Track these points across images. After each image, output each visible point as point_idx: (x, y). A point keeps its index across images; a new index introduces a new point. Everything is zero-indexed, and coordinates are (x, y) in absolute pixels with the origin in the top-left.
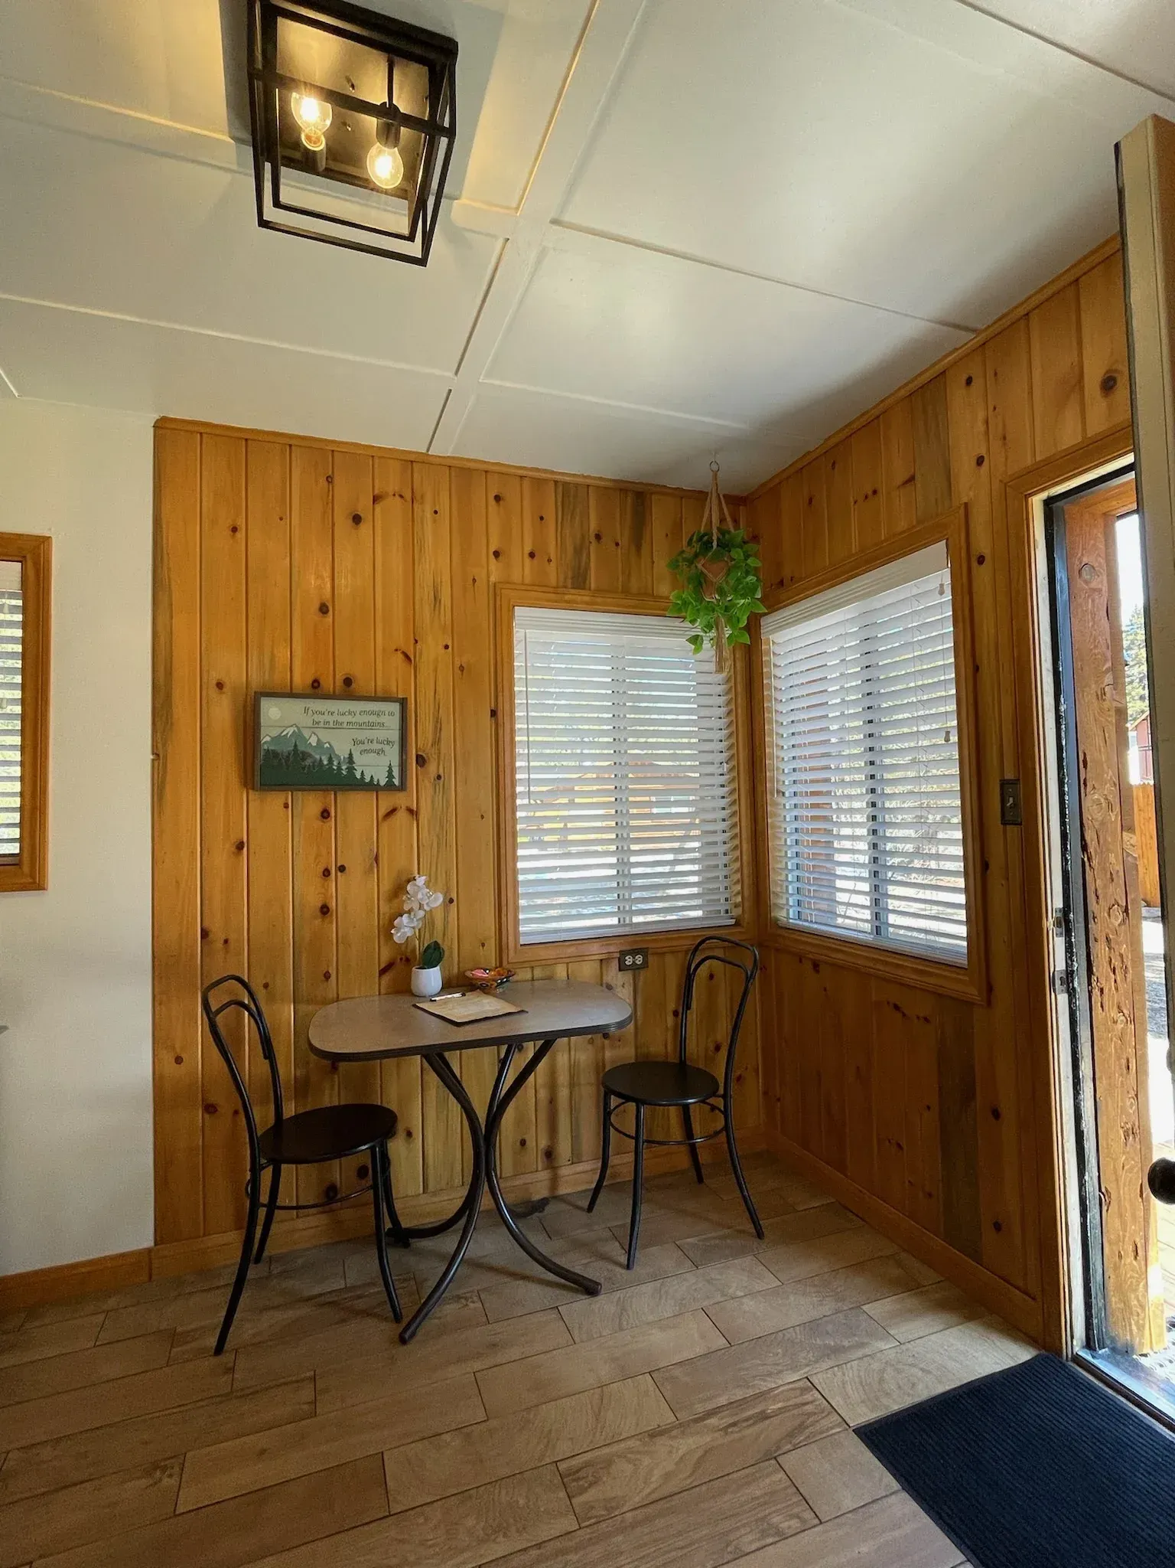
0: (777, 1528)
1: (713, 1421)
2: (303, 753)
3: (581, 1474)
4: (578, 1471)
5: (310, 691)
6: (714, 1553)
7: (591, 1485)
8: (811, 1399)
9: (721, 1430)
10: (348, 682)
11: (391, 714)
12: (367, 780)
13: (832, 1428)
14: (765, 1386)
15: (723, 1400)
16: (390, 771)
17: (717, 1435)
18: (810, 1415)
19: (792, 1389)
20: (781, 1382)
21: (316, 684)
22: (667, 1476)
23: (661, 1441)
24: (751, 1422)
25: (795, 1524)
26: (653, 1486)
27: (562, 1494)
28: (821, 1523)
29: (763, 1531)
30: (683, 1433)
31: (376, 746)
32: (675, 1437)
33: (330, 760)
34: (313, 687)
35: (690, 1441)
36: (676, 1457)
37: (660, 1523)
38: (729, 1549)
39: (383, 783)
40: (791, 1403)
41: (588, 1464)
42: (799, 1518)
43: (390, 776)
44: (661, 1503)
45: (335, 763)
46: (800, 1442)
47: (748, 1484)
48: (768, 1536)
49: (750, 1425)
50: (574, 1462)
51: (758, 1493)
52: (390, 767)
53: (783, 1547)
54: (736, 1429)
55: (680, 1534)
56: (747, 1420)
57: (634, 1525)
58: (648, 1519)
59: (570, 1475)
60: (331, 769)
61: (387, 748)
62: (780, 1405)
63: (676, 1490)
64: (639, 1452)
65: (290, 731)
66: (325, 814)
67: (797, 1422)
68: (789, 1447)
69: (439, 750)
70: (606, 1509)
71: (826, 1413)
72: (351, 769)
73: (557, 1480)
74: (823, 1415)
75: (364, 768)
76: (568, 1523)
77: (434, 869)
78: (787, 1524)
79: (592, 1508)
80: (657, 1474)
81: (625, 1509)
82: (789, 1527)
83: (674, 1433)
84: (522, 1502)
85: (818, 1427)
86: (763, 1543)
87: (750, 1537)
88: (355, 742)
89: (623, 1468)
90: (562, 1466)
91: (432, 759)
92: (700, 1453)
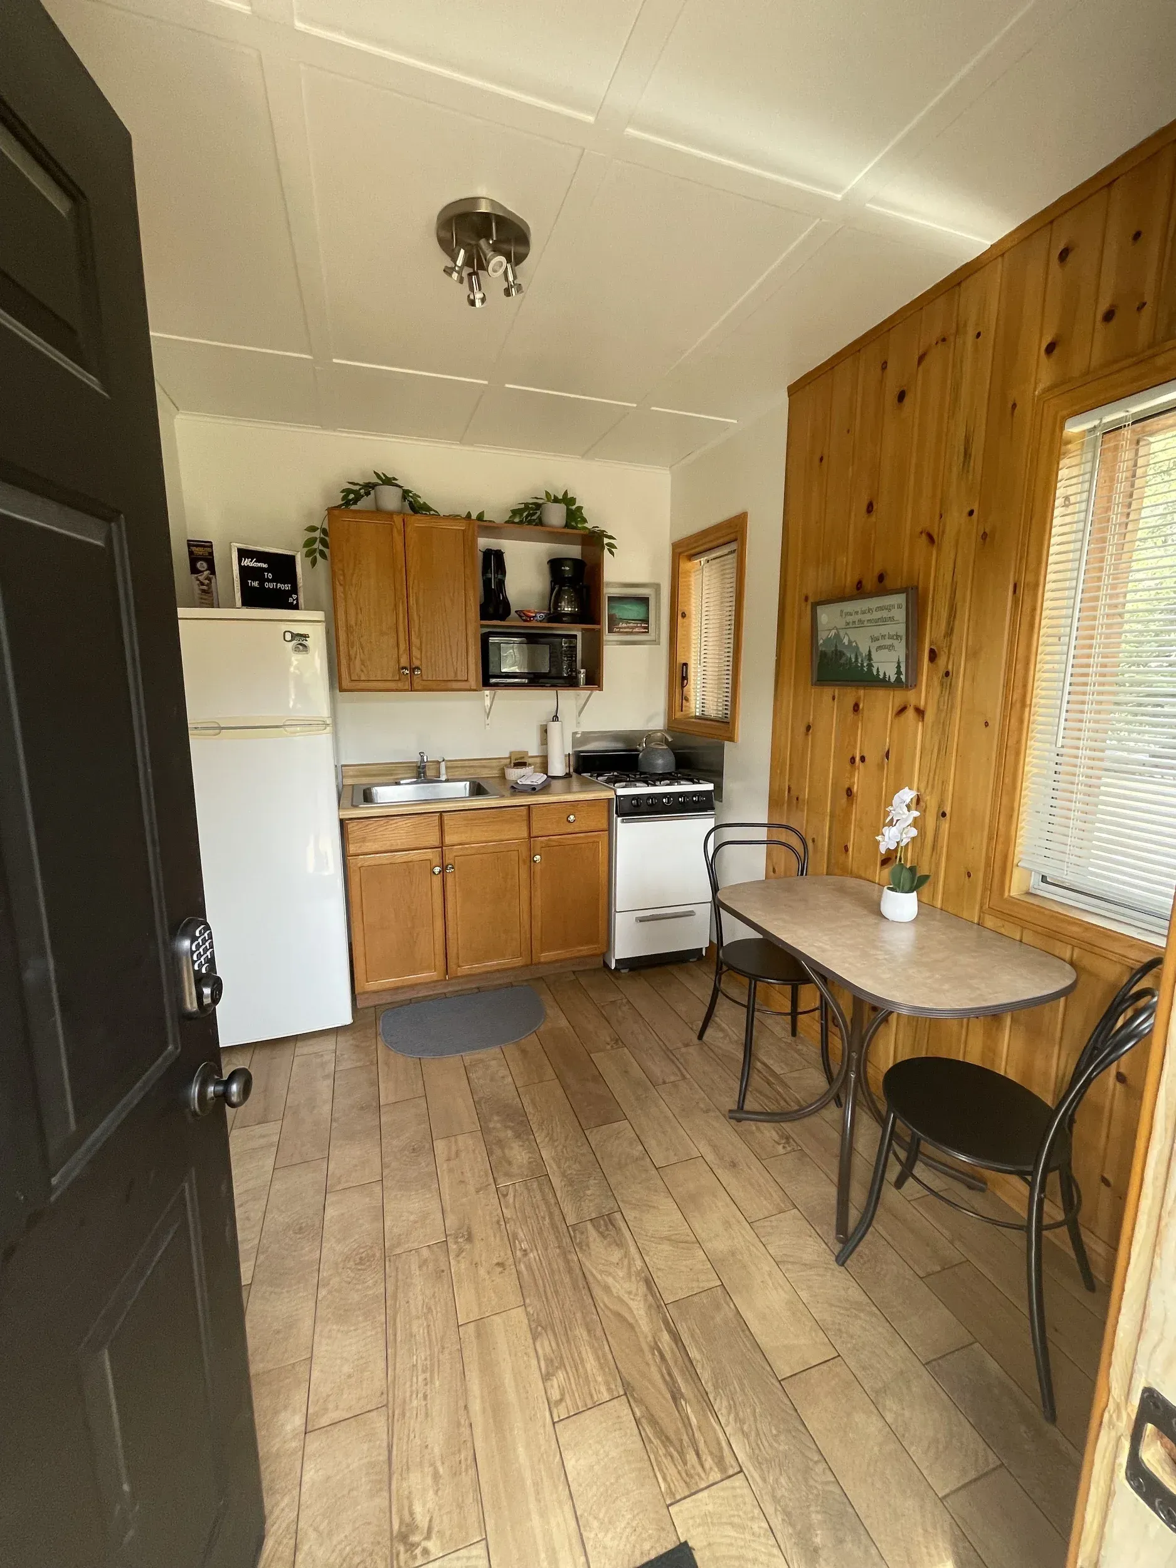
0: (553, 1375)
1: (666, 1337)
2: (840, 652)
3: (611, 1227)
4: (614, 1226)
5: (855, 592)
6: (538, 1315)
7: (601, 1233)
8: (707, 1466)
9: (656, 1343)
10: (881, 578)
11: (899, 607)
12: (881, 676)
13: (665, 1479)
14: (721, 1405)
15: (694, 1353)
16: (899, 667)
17: (650, 1338)
18: (682, 1454)
19: (719, 1443)
20: (728, 1430)
21: (859, 585)
22: (607, 1289)
23: (643, 1288)
24: (668, 1378)
25: (555, 1395)
26: (599, 1277)
27: (594, 1215)
28: (554, 1423)
29: (552, 1361)
30: (650, 1307)
31: (888, 642)
32: (646, 1300)
33: (856, 658)
34: (858, 589)
35: (642, 1312)
36: (626, 1297)
37: (567, 1280)
38: (540, 1328)
39: (893, 679)
40: (697, 1434)
41: (618, 1230)
42: (561, 1400)
43: (899, 673)
44: (584, 1283)
45: (860, 660)
46: (644, 1430)
47: (598, 1358)
48: (547, 1366)
49: (662, 1376)
50: (622, 1225)
51: (588, 1366)
52: (899, 663)
53: (536, 1376)
54: (658, 1359)
55: (556, 1292)
56: (670, 1374)
57: (567, 1262)
58: (570, 1271)
59: (610, 1220)
60: (857, 665)
61: (895, 643)
62: (694, 1421)
63: (594, 1294)
64: (629, 1268)
65: (833, 632)
66: (856, 708)
67: (673, 1437)
68: (638, 1414)
69: (951, 643)
70: (580, 1243)
71: (688, 1480)
72: (870, 666)
73: (605, 1211)
74: (684, 1475)
75: (879, 665)
76: (571, 1220)
77: (932, 775)
78: (556, 1386)
79: (582, 1233)
80: (610, 1280)
81: (580, 1255)
82: (552, 1386)
83: (650, 1298)
84: (589, 1192)
85: (666, 1462)
86: (542, 1358)
87: (548, 1349)
88: (874, 639)
89: (616, 1255)
90: (618, 1216)
91: (942, 653)
92: (631, 1320)
